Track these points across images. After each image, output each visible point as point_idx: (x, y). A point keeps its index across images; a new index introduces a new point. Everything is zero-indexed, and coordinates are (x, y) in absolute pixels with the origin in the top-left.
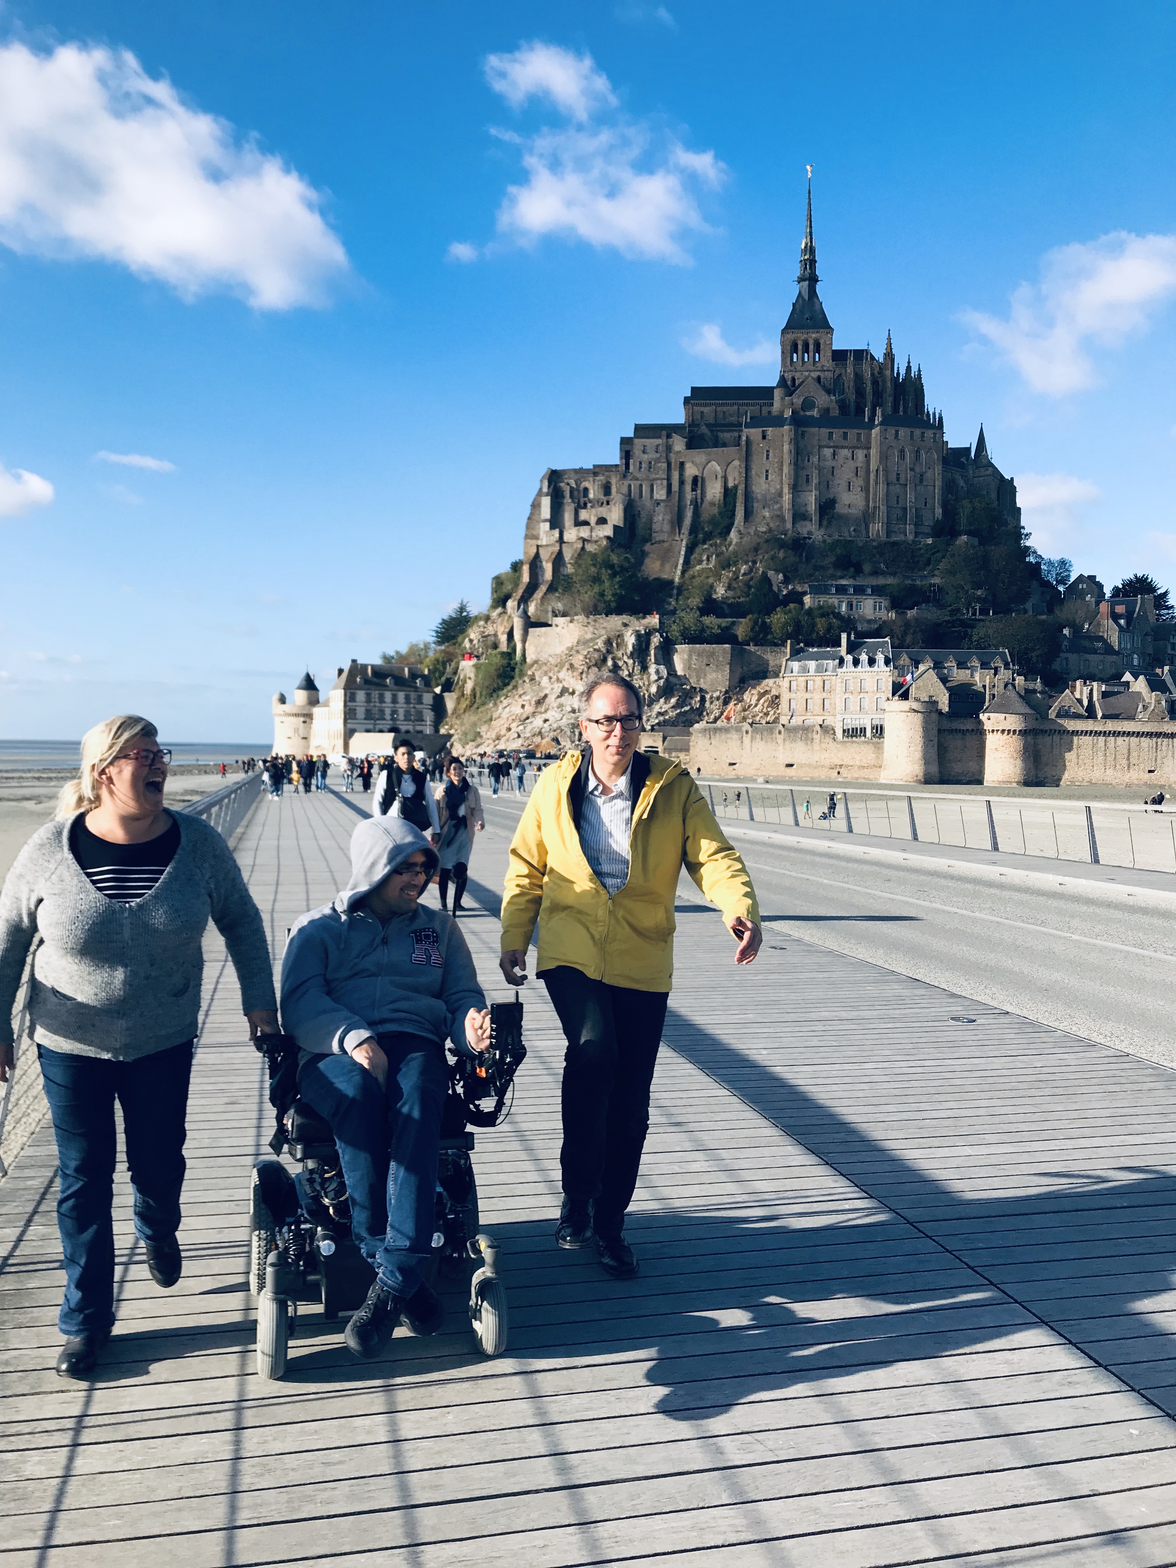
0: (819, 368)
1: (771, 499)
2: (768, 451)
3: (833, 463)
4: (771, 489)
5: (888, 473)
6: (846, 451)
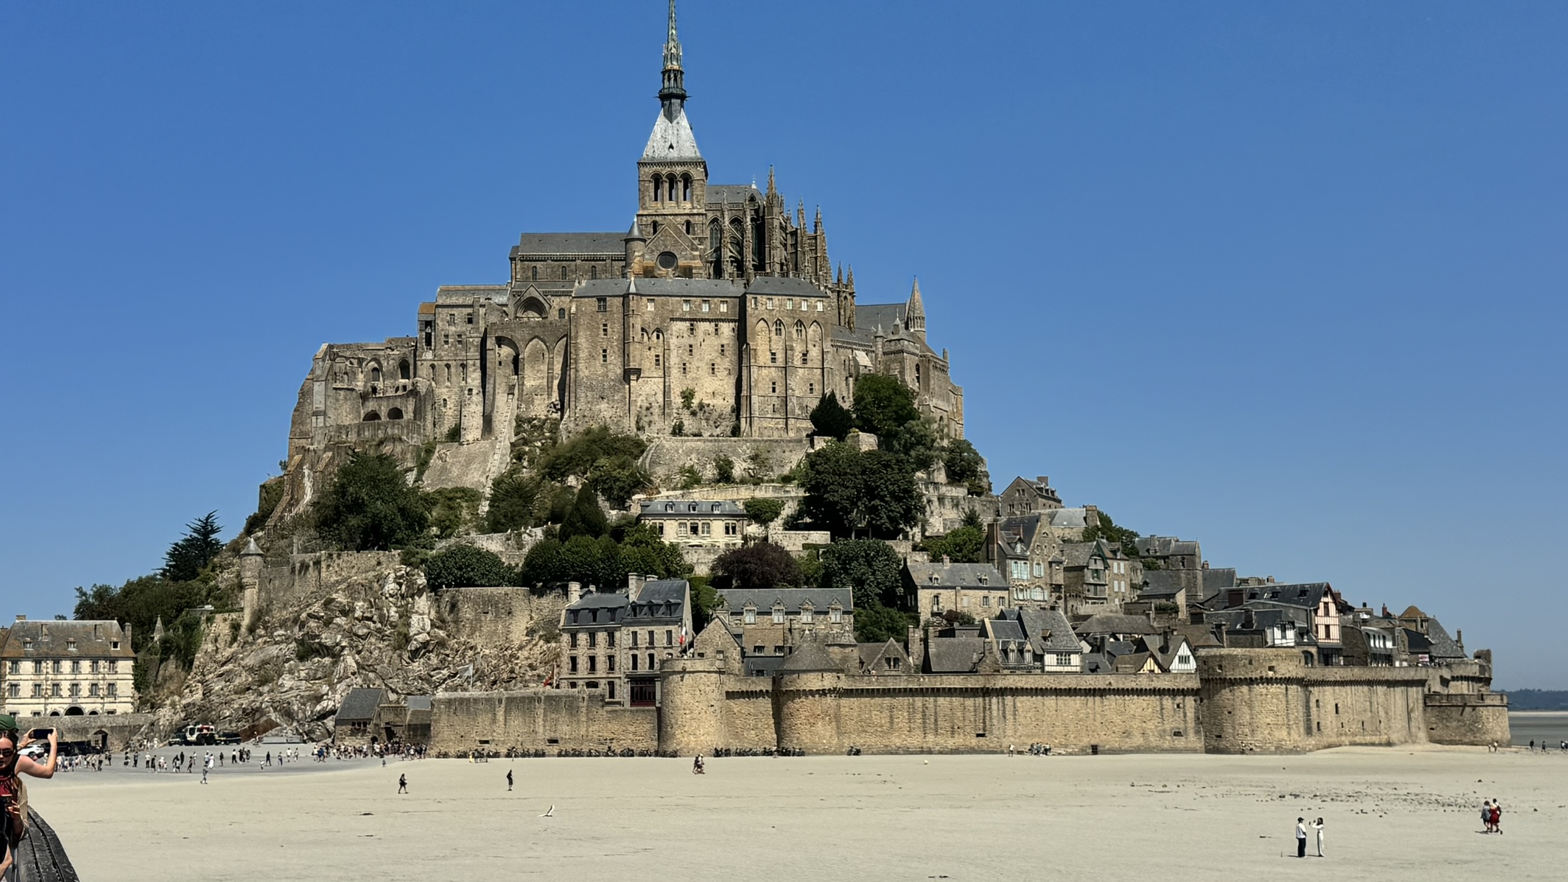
0: (687, 211)
1: (610, 387)
2: (605, 325)
3: (691, 341)
4: (610, 374)
5: (759, 353)
6: (707, 324)
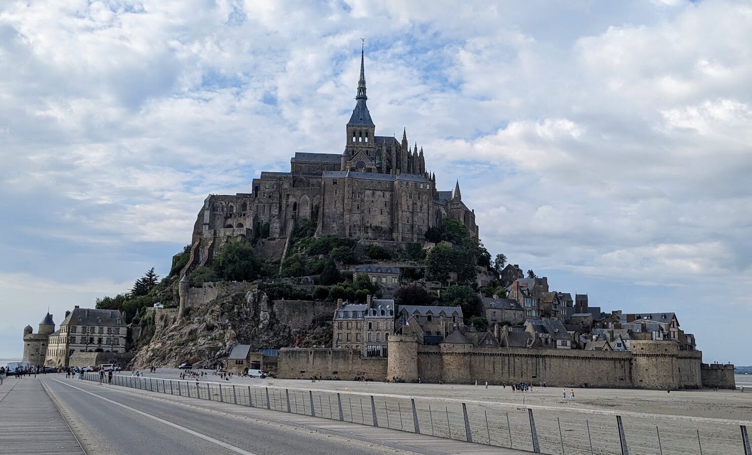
0: (367, 146)
1: (338, 217)
2: (336, 191)
3: (373, 199)
4: (338, 211)
6: (380, 192)
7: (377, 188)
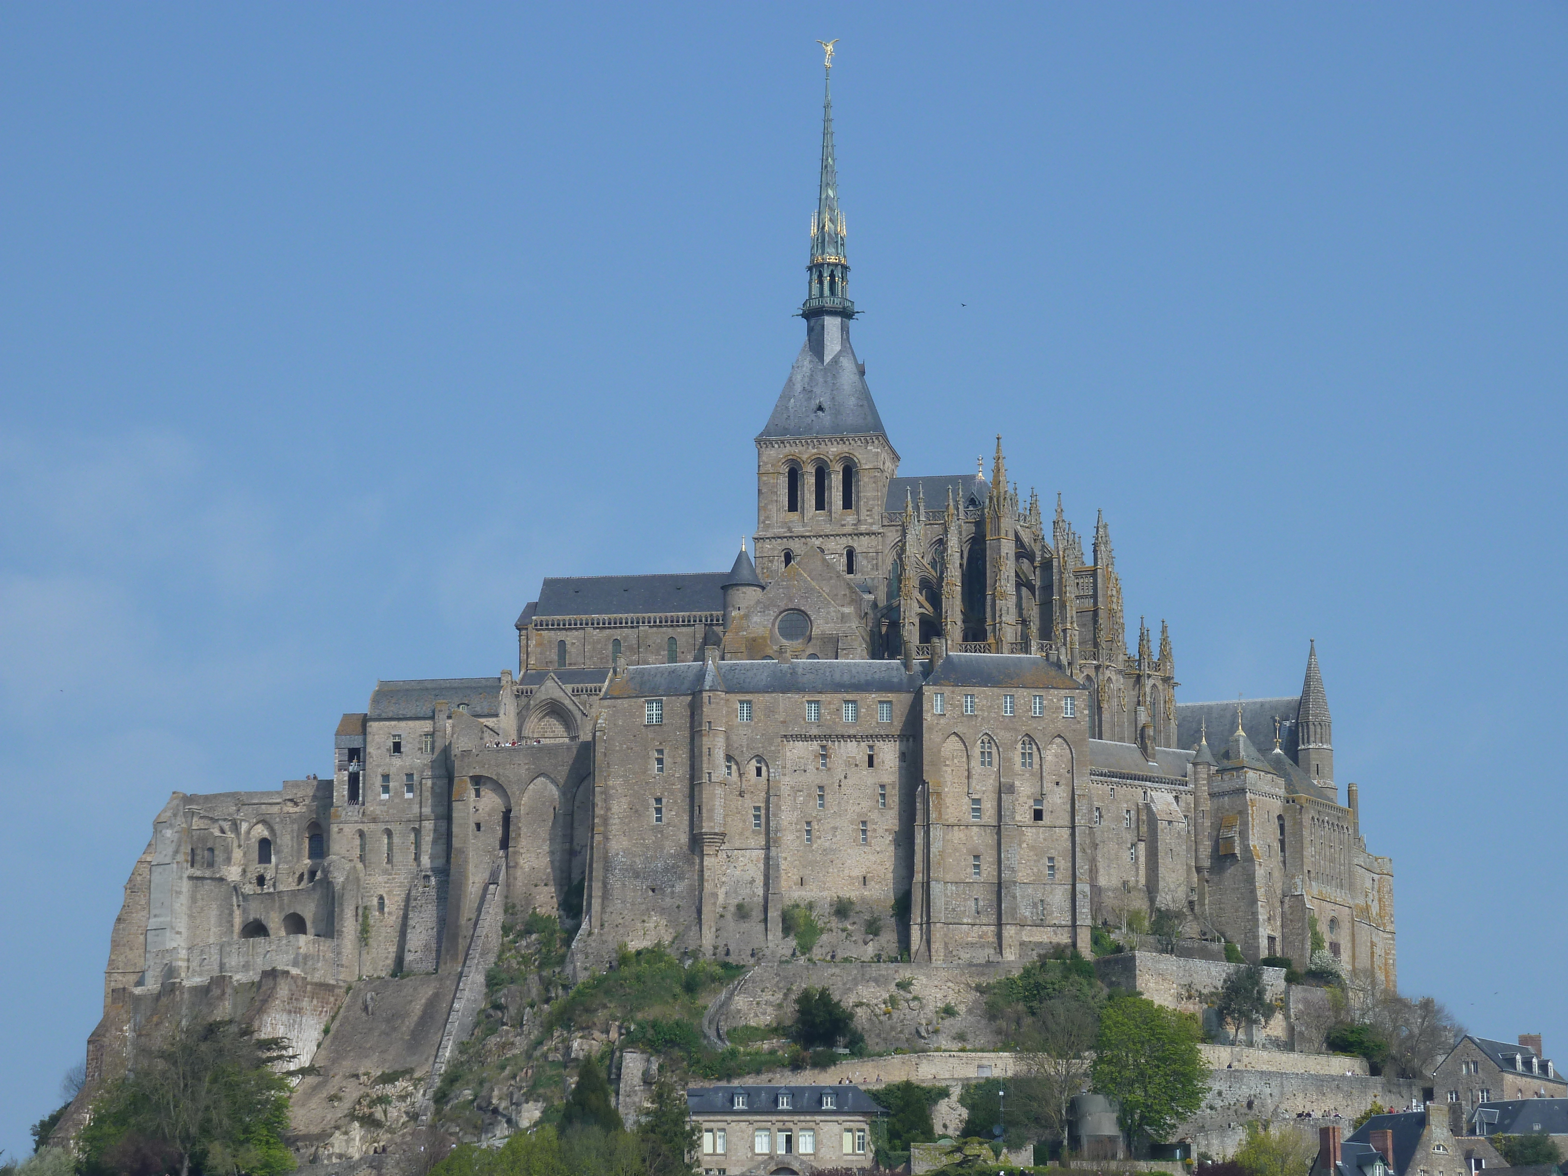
0: (848, 529)
1: (666, 870)
2: (660, 752)
3: (823, 778)
4: (667, 843)
5: (949, 801)
6: (852, 746)
7: (840, 730)
